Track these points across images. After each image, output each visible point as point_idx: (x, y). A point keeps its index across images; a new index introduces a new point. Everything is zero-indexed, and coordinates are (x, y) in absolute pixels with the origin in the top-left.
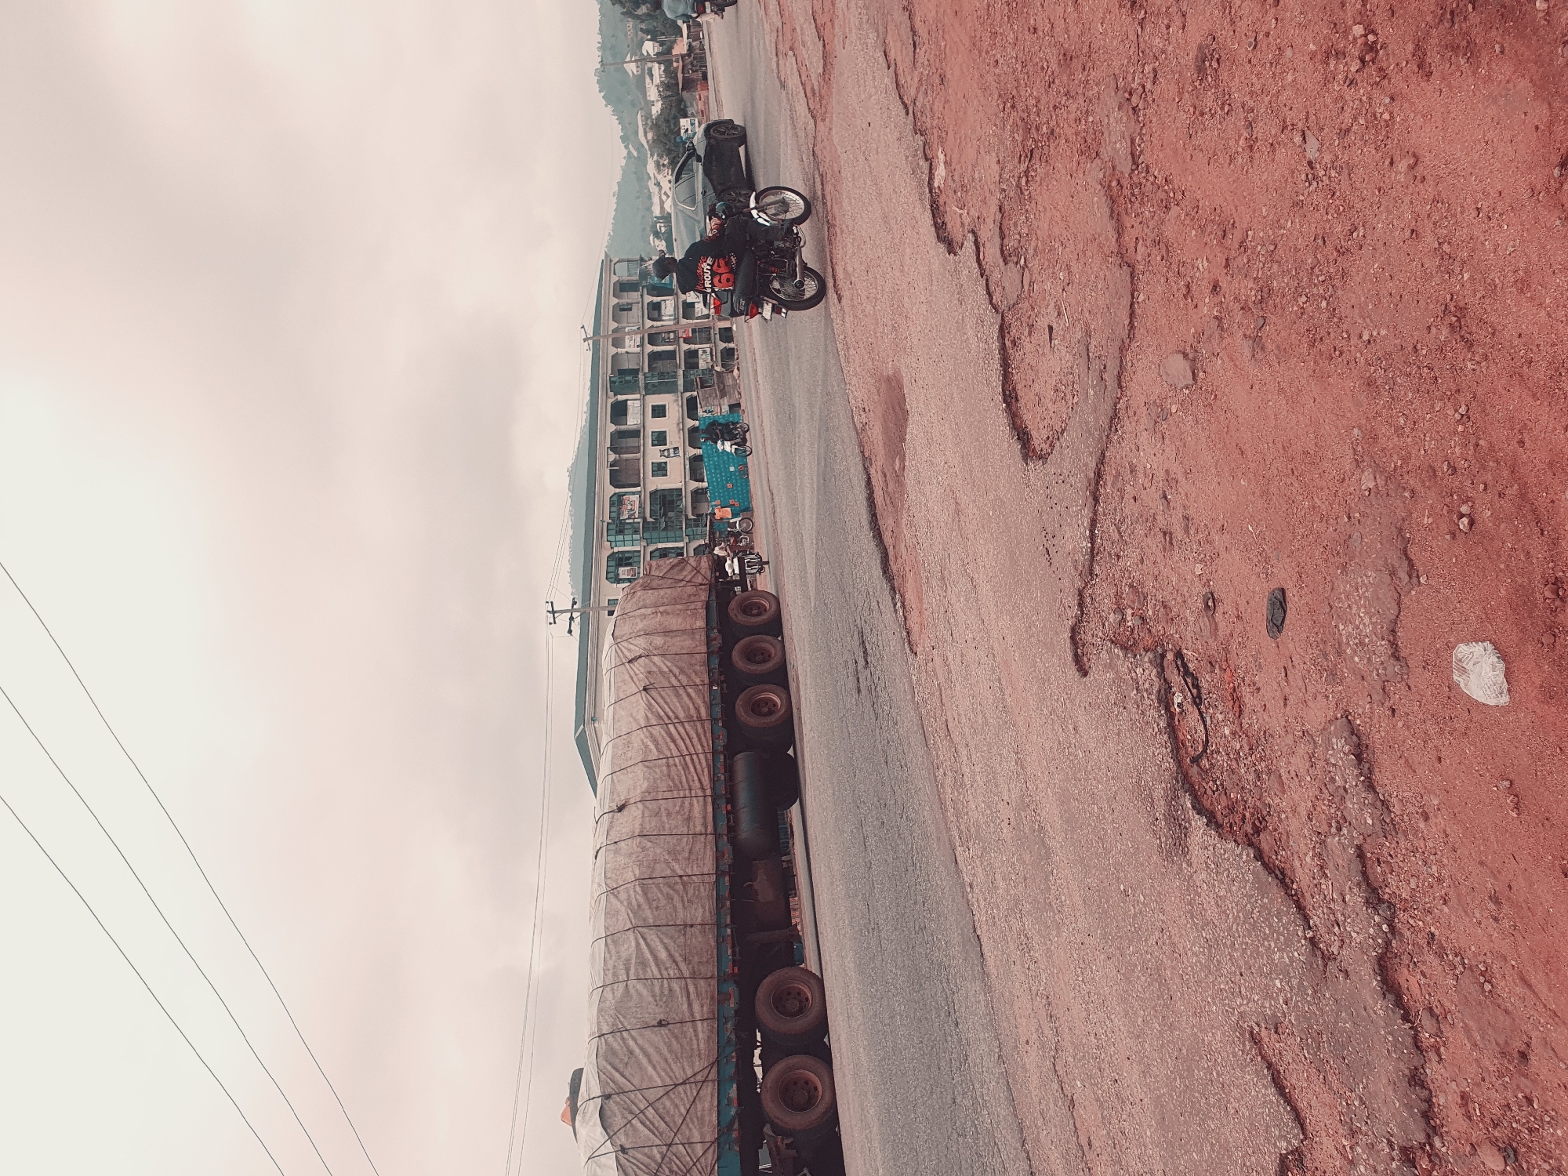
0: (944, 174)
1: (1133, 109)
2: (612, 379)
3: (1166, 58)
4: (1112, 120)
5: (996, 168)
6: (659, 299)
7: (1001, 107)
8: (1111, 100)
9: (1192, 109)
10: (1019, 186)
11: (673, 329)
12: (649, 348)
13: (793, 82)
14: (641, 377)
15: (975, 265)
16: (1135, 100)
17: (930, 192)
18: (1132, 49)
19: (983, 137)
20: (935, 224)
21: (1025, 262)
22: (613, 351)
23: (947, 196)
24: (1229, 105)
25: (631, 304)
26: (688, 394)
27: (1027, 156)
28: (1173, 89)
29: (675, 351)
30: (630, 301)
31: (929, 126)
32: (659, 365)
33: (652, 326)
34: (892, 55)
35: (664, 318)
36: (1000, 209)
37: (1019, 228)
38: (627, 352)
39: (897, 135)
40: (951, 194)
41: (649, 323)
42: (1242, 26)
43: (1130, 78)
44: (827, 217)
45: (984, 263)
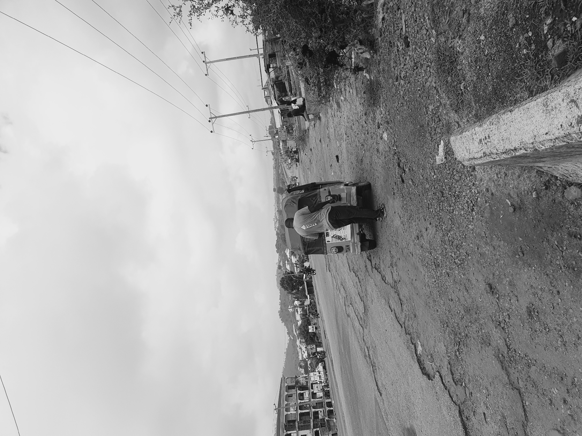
0: (421, 349)
1: (502, 328)
2: (286, 425)
3: (512, 311)
4: (493, 332)
5: (445, 348)
6: (302, 392)
7: (442, 326)
8: (491, 325)
9: (530, 329)
10: (456, 355)
11: (309, 403)
12: (299, 411)
13: (353, 315)
14: (297, 423)
15: (442, 385)
16: (502, 325)
17: (416, 356)
18: (496, 307)
19: (436, 337)
20: (421, 368)
21: (465, 385)
22: (285, 413)
23: (424, 357)
24: (548, 328)
25: (292, 394)
26: (315, 430)
27: (457, 344)
28: (519, 322)
29: (309, 412)
30: (292, 393)
31: (412, 331)
32: (304, 418)
33: (300, 403)
34: (392, 307)
35: (305, 399)
36: (449, 364)
37: (459, 371)
38: (291, 414)
39: (399, 334)
40: (426, 357)
41: (299, 401)
42: (545, 301)
43: (498, 317)
44: (371, 363)
45: (445, 384)
